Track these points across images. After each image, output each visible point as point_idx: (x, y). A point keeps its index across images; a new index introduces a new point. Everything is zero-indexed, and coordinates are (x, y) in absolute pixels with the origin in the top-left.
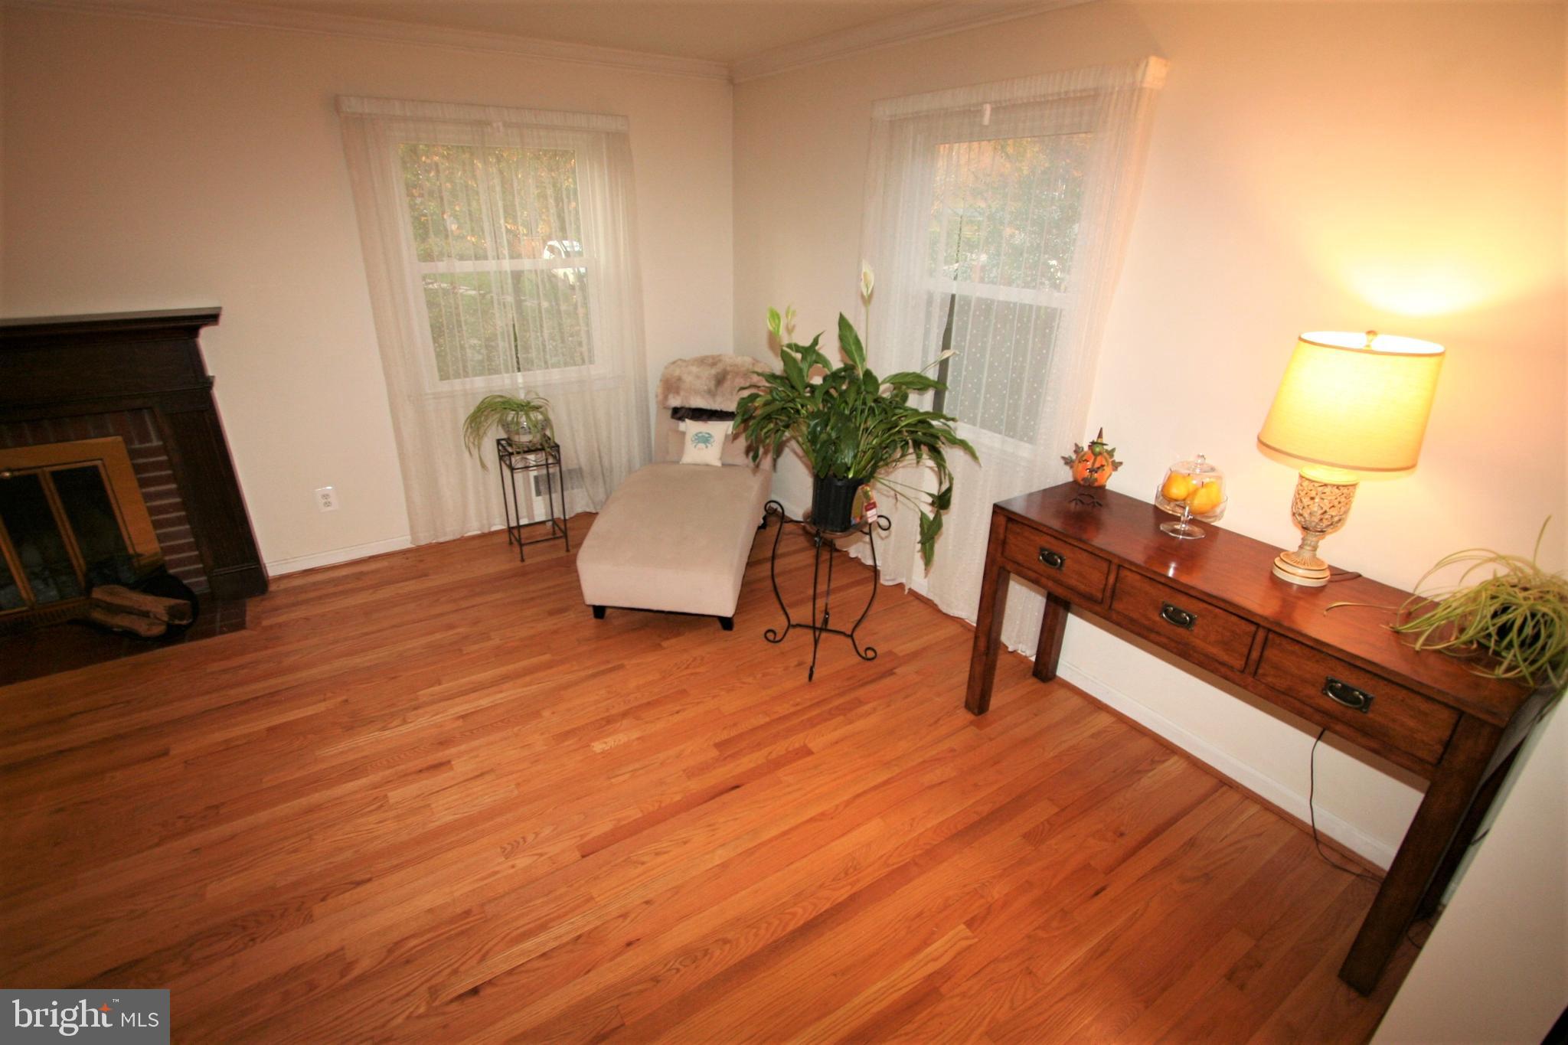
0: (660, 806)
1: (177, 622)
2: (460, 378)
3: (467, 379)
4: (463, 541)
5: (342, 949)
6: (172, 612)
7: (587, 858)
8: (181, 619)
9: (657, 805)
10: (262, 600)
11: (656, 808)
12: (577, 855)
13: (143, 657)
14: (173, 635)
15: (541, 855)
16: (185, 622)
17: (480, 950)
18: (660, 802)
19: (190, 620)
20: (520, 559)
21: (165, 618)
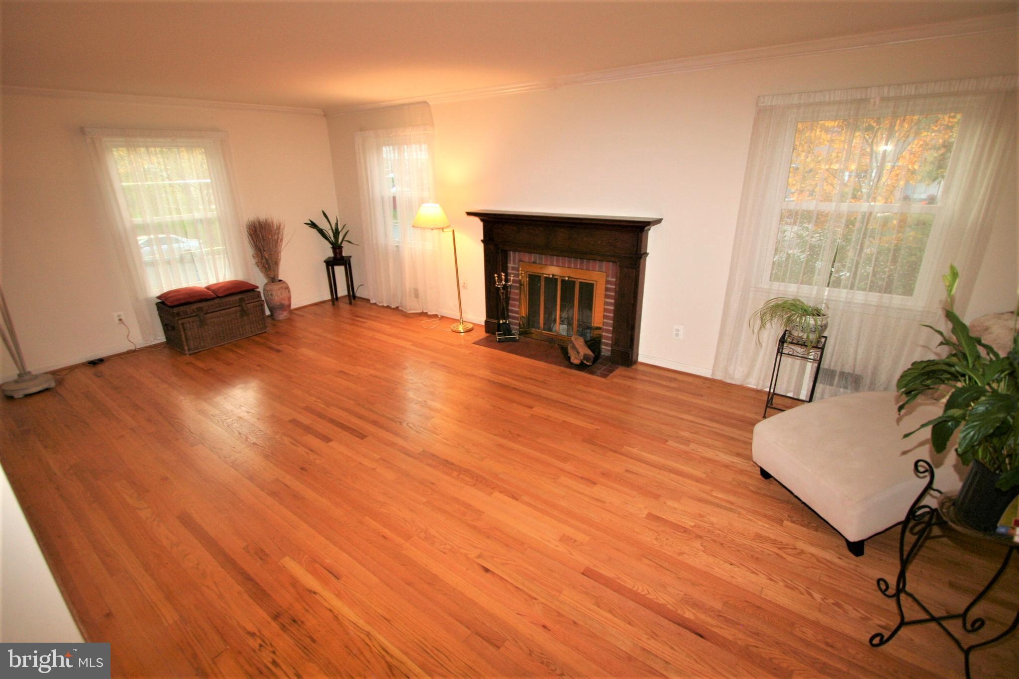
0: (646, 594)
1: (585, 362)
2: (779, 282)
3: (783, 284)
4: (741, 388)
5: (484, 513)
6: (586, 357)
7: (583, 576)
8: (587, 361)
9: (645, 592)
10: (626, 370)
11: (642, 593)
12: (582, 570)
13: (568, 370)
14: (581, 367)
15: (571, 554)
16: (588, 364)
17: (508, 560)
18: (649, 593)
19: (591, 364)
20: (763, 415)
21: (582, 358)
